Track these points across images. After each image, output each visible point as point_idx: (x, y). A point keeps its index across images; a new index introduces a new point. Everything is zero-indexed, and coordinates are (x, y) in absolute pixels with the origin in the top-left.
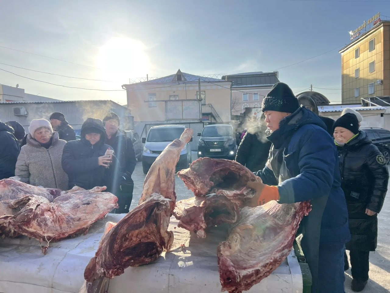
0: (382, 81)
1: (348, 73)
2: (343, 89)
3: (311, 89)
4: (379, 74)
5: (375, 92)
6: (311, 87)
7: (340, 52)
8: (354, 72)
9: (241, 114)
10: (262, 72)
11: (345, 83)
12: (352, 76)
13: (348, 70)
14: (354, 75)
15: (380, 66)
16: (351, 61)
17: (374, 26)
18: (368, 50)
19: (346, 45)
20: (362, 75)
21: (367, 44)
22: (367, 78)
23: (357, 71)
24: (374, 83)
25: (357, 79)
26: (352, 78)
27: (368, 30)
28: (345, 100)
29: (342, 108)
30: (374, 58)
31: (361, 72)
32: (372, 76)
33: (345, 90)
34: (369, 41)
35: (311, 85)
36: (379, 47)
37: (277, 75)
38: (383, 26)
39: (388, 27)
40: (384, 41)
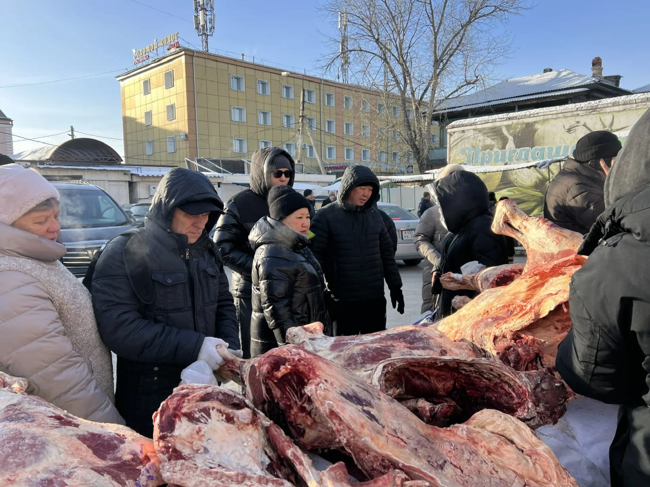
0: (186, 136)
1: (133, 116)
2: (125, 140)
4: (181, 124)
6: (72, 130)
7: (118, 79)
8: (143, 115)
11: (128, 131)
12: (139, 121)
13: (133, 111)
14: (143, 121)
15: (182, 113)
16: (137, 98)
18: (164, 86)
19: (127, 71)
20: (155, 123)
21: (162, 77)
22: (163, 127)
23: (149, 115)
24: (176, 136)
25: (149, 127)
26: (142, 124)
27: (161, 56)
30: (173, 100)
31: (154, 118)
32: (172, 126)
33: (129, 143)
34: (164, 72)
35: (72, 127)
36: (181, 84)
38: (185, 54)
39: (190, 57)
40: (186, 77)
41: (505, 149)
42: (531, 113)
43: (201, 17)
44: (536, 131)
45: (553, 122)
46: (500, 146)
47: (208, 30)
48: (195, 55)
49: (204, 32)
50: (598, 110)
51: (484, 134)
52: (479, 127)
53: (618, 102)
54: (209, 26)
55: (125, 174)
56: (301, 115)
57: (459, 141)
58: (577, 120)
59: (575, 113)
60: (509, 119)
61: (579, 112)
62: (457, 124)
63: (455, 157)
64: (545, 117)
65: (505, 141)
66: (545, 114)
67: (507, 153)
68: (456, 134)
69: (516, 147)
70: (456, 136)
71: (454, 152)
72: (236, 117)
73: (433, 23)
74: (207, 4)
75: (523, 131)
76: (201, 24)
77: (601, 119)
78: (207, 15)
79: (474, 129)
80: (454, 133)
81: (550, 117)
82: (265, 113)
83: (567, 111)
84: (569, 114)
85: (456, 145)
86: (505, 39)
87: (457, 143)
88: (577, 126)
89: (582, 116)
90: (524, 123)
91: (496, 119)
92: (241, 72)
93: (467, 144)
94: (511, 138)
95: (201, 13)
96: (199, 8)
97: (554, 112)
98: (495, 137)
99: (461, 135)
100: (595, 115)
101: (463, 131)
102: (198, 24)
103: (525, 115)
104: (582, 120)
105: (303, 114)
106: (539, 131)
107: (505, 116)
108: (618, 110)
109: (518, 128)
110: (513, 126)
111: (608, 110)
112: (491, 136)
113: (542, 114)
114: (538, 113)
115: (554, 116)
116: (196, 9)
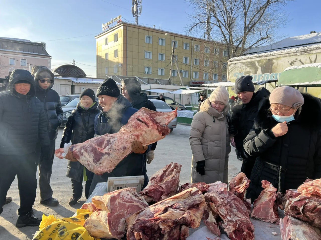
0: (122, 65)
1: (101, 55)
2: (97, 67)
3: (73, 63)
4: (120, 59)
5: (118, 72)
6: (74, 61)
7: (95, 38)
8: (105, 55)
9: (6, 77)
10: (30, 41)
12: (103, 57)
13: (101, 53)
14: (105, 57)
15: (120, 54)
16: (103, 46)
17: (118, 24)
18: (114, 41)
19: (99, 34)
20: (109, 58)
21: (113, 36)
22: (112, 61)
23: (107, 55)
24: (117, 65)
25: (107, 61)
26: (104, 59)
27: (113, 26)
28: (99, 75)
29: (93, 81)
30: (117, 48)
31: (109, 56)
32: (116, 60)
34: (114, 34)
35: (74, 60)
36: (120, 40)
37: (44, 46)
38: (123, 25)
39: (126, 27)
40: (123, 36)
41: (256, 74)
42: (271, 53)
43: (135, 8)
44: (273, 63)
45: (283, 59)
46: (254, 72)
47: (138, 14)
48: (128, 26)
49: (136, 14)
50: (308, 52)
51: (246, 65)
52: (244, 61)
53: (320, 47)
54: (139, 11)
55: (69, 81)
56: (172, 55)
57: (233, 69)
58: (296, 58)
59: (295, 54)
60: (259, 57)
61: (297, 53)
62: (233, 59)
63: (230, 78)
64: (279, 56)
65: (256, 69)
66: (278, 54)
67: (257, 77)
68: (232, 65)
69: (262, 73)
70: (232, 66)
71: (230, 75)
72: (147, 56)
73: (245, 7)
74: (138, 1)
75: (266, 63)
76: (135, 11)
77: (309, 58)
78: (138, 6)
79: (241, 63)
80: (231, 64)
81: (281, 56)
82: (162, 55)
83: (291, 52)
84: (292, 54)
85: (232, 71)
86: (283, 14)
87: (232, 70)
88: (296, 61)
89: (299, 55)
90: (267, 59)
91: (252, 57)
92: (150, 34)
93: (237, 71)
94: (260, 68)
95: (135, 5)
96: (135, 3)
97: (284, 53)
98: (251, 67)
99: (234, 65)
100: (306, 55)
101: (236, 64)
102: (133, 11)
103: (268, 55)
104: (299, 58)
105: (173, 55)
106: (275, 64)
107: (257, 55)
108: (320, 52)
109: (263, 62)
110: (261, 61)
111: (314, 52)
112: (249, 66)
113: (277, 54)
114: (274, 54)
115: (284, 56)
116: (133, 4)
